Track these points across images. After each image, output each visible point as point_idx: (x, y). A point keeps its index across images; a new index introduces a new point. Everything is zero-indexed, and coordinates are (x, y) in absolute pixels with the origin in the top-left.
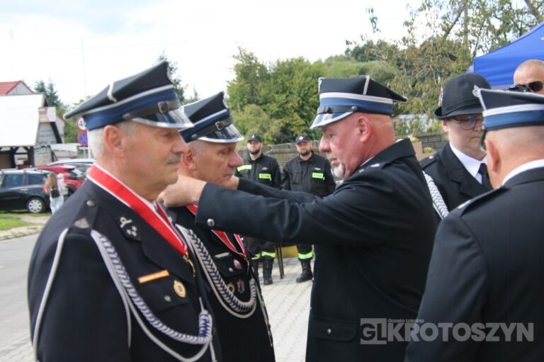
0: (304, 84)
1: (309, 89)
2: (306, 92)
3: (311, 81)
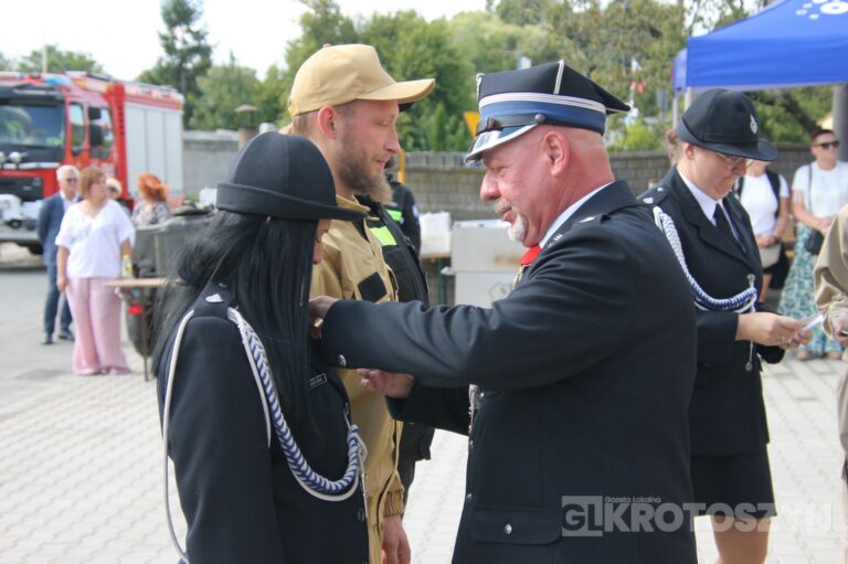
0: (413, 54)
1: (420, 65)
2: (415, 68)
3: (424, 51)
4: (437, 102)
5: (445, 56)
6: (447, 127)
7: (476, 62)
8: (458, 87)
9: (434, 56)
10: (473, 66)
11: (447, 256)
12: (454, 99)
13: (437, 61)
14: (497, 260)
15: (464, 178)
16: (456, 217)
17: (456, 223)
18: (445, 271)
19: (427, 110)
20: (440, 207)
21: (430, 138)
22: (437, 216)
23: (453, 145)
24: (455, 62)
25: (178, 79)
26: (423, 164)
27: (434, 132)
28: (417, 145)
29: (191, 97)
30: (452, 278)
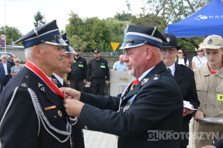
0: (97, 28)
2: (98, 31)
3: (100, 27)
4: (104, 40)
5: (105, 28)
7: (113, 30)
8: (109, 36)
9: (103, 28)
10: (112, 31)
12: (107, 39)
13: (103, 30)
14: (121, 79)
15: (112, 59)
19: (101, 42)
21: (102, 48)
23: (107, 51)
24: (108, 30)
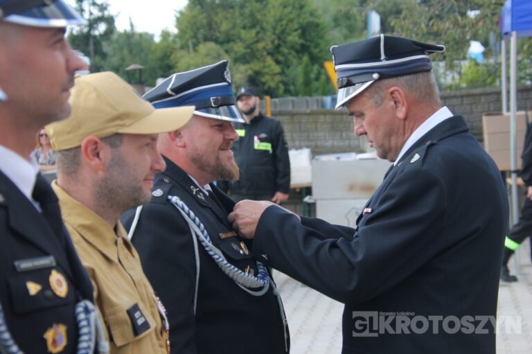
0: (281, 16)
2: (284, 27)
3: (291, 12)
4: (304, 55)
5: (307, 16)
6: (313, 76)
7: (335, 18)
8: (320, 41)
9: (298, 16)
11: (308, 185)
12: (315, 51)
13: (301, 20)
14: (352, 188)
16: (316, 152)
17: (317, 157)
18: (307, 199)
20: (303, 144)
21: (298, 85)
22: (299, 151)
23: (317, 90)
24: (316, 20)
25: (87, 44)
26: (290, 108)
27: (300, 80)
28: (287, 92)
29: (98, 59)
30: (314, 204)
